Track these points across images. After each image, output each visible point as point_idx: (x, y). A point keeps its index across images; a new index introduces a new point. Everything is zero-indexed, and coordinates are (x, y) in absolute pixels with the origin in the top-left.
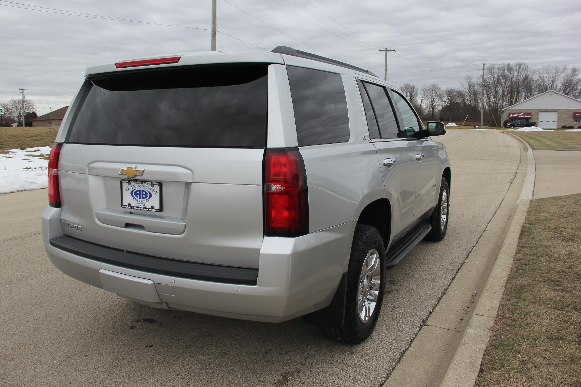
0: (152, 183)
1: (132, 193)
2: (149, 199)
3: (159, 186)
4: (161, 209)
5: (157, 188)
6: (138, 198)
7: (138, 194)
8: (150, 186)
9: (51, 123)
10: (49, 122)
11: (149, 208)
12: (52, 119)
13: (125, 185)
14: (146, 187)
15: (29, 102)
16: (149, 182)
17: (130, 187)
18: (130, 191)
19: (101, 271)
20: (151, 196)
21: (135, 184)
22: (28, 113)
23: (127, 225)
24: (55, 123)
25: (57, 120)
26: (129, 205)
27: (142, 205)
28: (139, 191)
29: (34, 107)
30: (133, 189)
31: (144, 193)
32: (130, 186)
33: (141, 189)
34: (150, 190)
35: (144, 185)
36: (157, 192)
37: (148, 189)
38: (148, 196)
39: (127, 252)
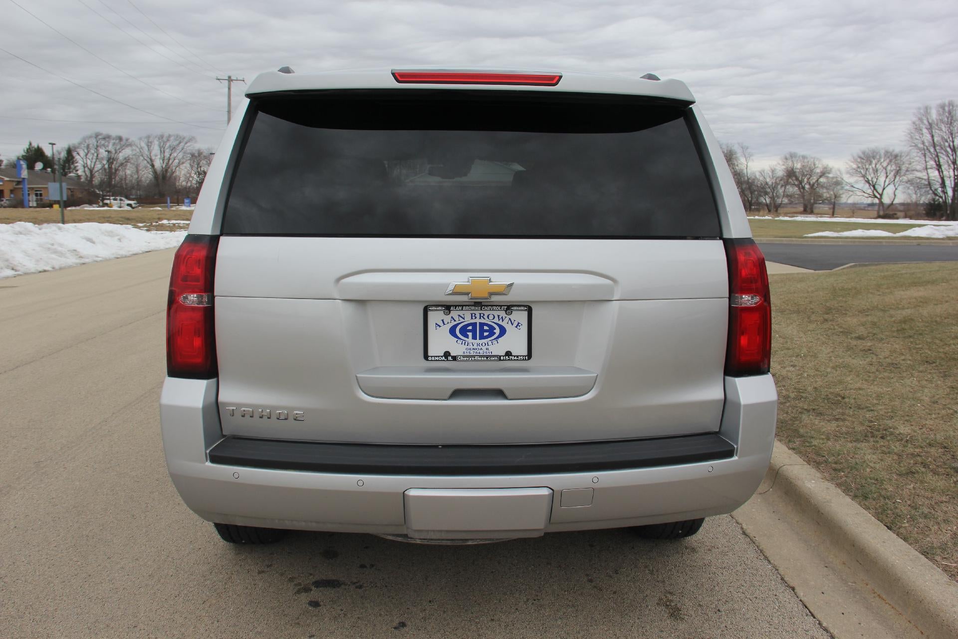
0: (509, 308)
1: (452, 331)
2: (498, 338)
3: (526, 313)
4: (530, 355)
5: (521, 316)
6: (470, 340)
7: (470, 331)
8: (502, 314)
11: (500, 356)
13: (435, 317)
14: (491, 317)
16: (501, 306)
17: (447, 318)
18: (451, 325)
19: (412, 493)
20: (503, 331)
21: (461, 313)
23: (458, 393)
26: (447, 354)
27: (481, 351)
28: (474, 325)
30: (455, 323)
31: (486, 328)
32: (449, 316)
33: (478, 321)
34: (503, 321)
35: (486, 313)
36: (519, 323)
37: (496, 320)
38: (495, 333)
39: (444, 446)
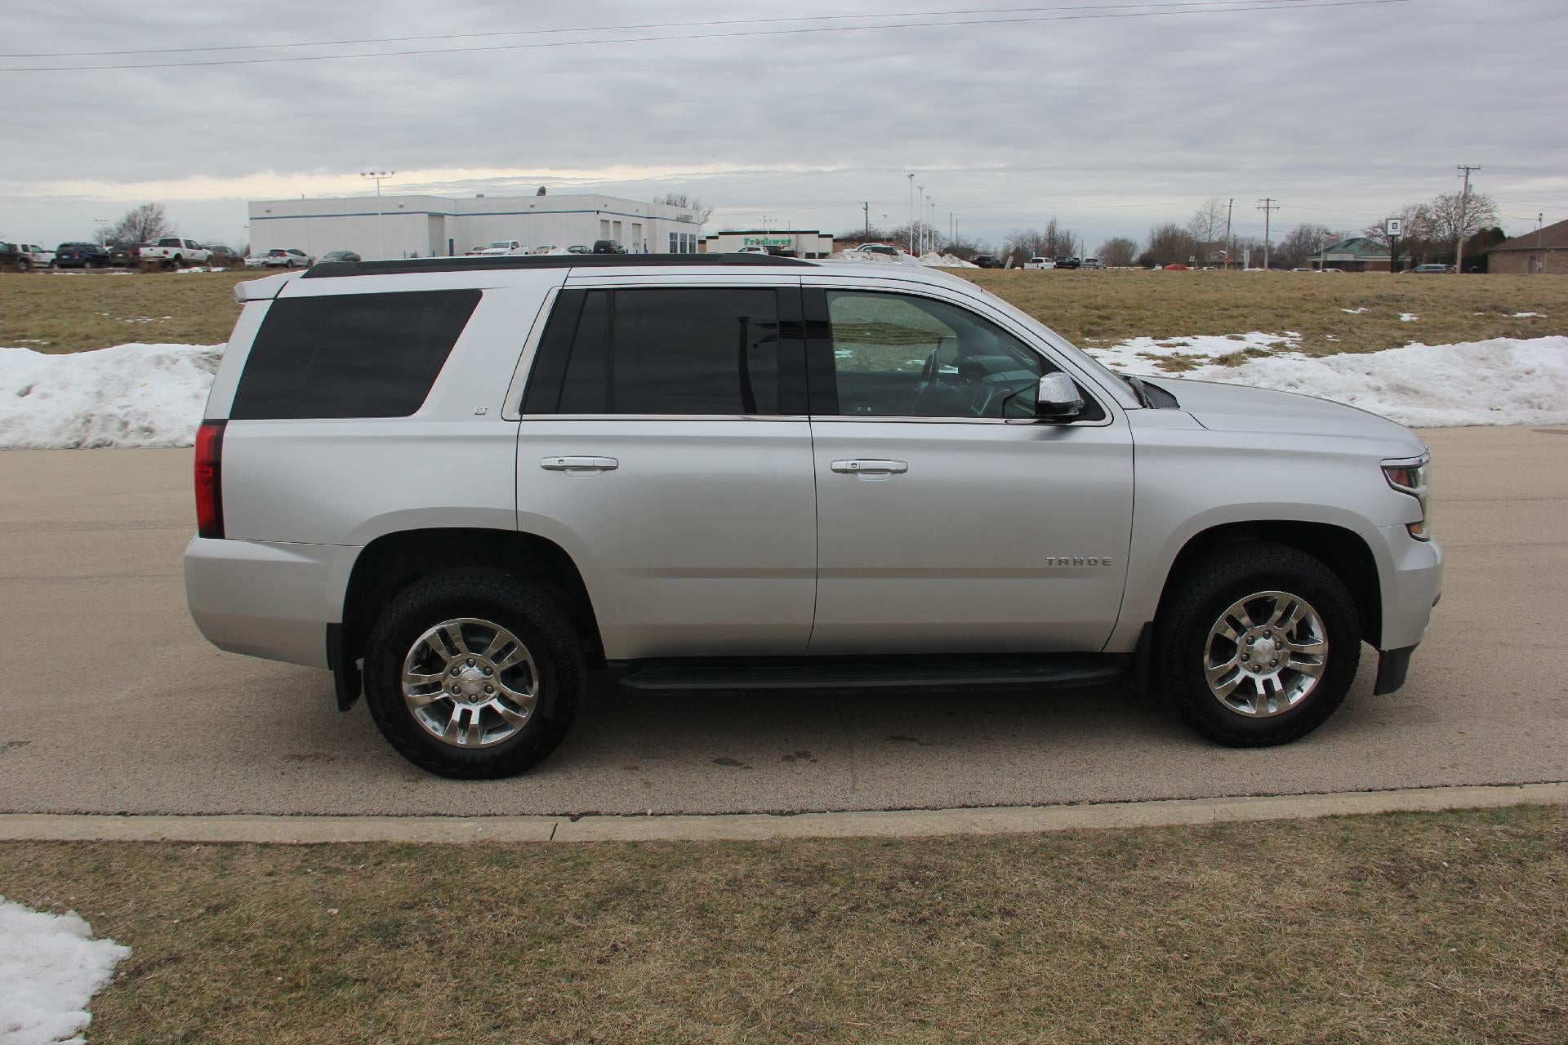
9: (1537, 257)
10: (1529, 255)
12: (1539, 246)
15: (1482, 201)
22: (1483, 231)
24: (1545, 260)
25: (1553, 251)
29: (1495, 215)
